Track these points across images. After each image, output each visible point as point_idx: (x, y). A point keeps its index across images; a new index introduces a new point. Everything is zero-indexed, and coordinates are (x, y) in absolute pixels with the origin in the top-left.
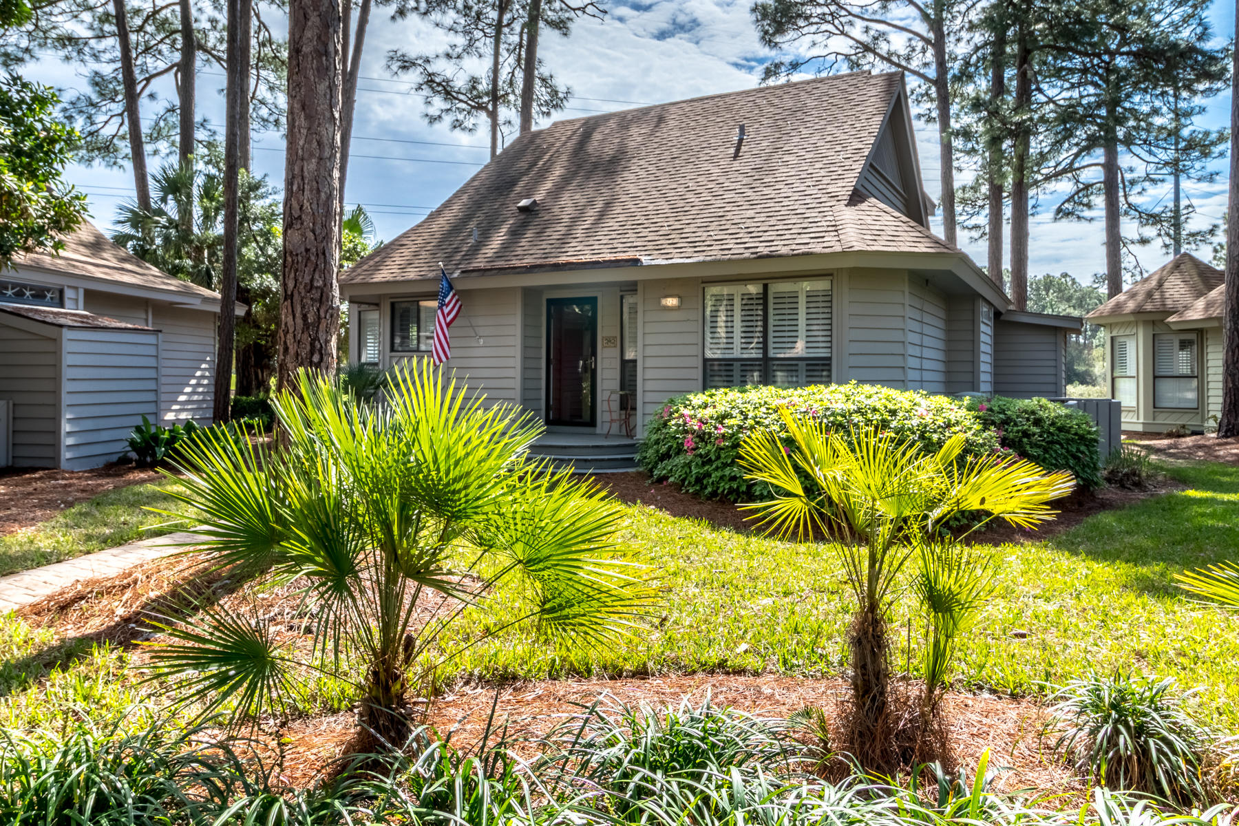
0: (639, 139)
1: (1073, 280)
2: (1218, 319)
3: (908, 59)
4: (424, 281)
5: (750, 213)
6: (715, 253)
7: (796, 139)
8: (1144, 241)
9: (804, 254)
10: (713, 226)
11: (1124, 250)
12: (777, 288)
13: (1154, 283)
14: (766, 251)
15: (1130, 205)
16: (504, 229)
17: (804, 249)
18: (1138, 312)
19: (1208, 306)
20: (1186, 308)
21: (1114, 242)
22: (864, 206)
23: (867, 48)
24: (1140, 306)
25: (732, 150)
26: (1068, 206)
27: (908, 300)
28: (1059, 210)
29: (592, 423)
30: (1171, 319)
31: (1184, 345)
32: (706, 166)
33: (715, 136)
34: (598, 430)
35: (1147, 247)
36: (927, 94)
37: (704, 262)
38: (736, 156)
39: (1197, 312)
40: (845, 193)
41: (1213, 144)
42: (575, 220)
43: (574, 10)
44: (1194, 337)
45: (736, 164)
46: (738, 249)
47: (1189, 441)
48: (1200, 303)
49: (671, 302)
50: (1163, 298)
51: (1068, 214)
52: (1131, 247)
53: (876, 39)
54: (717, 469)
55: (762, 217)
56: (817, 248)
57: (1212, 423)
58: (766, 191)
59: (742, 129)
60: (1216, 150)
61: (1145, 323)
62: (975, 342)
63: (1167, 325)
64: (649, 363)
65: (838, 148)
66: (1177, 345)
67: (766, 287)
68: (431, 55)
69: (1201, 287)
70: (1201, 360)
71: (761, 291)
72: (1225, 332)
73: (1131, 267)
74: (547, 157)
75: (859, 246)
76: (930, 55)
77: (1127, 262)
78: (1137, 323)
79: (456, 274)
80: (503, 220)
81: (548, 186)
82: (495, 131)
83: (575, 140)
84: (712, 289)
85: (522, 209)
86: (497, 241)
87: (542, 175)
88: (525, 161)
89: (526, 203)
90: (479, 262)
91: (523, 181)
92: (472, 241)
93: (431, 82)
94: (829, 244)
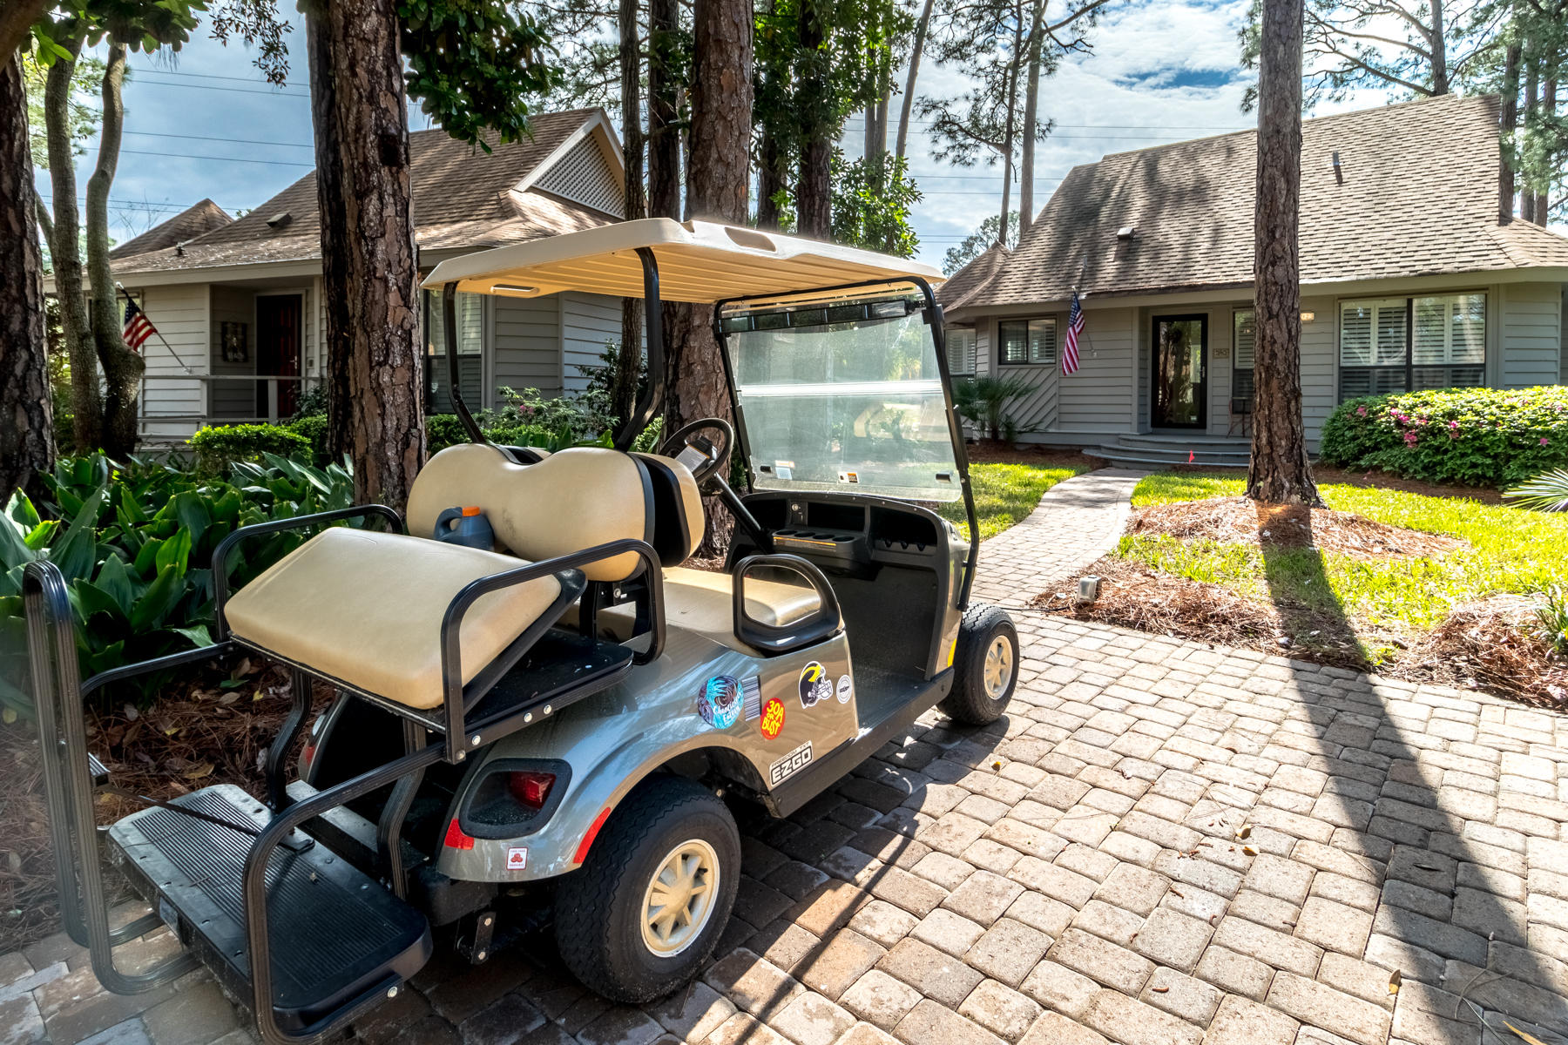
0: (1215, 169)
3: (1399, 70)
4: (1049, 303)
5: (1388, 235)
6: (1366, 272)
7: (1402, 164)
9: (1471, 271)
10: (1351, 248)
12: (1425, 302)
14: (1426, 269)
16: (1111, 255)
17: (1470, 267)
22: (1515, 225)
23: (1358, 64)
25: (1333, 177)
29: (1202, 424)
34: (1208, 432)
37: (1358, 281)
38: (1340, 181)
40: (1492, 214)
42: (1187, 247)
43: (1065, 47)
45: (1344, 189)
46: (1390, 269)
49: (1305, 316)
53: (1365, 53)
54: (1451, 458)
55: (1405, 238)
56: (1487, 266)
58: (1396, 214)
59: (1336, 156)
65: (1460, 171)
67: (1410, 302)
68: (949, 97)
71: (1405, 305)
74: (1117, 189)
75: (1534, 263)
76: (1425, 66)
79: (1083, 296)
80: (1106, 249)
81: (1136, 215)
82: (1009, 163)
83: (1140, 172)
84: (1346, 306)
85: (1122, 238)
86: (1110, 266)
87: (1123, 206)
88: (1095, 193)
89: (1122, 231)
90: (1102, 285)
91: (1105, 212)
92: (1081, 266)
93: (945, 123)
94: (1493, 262)
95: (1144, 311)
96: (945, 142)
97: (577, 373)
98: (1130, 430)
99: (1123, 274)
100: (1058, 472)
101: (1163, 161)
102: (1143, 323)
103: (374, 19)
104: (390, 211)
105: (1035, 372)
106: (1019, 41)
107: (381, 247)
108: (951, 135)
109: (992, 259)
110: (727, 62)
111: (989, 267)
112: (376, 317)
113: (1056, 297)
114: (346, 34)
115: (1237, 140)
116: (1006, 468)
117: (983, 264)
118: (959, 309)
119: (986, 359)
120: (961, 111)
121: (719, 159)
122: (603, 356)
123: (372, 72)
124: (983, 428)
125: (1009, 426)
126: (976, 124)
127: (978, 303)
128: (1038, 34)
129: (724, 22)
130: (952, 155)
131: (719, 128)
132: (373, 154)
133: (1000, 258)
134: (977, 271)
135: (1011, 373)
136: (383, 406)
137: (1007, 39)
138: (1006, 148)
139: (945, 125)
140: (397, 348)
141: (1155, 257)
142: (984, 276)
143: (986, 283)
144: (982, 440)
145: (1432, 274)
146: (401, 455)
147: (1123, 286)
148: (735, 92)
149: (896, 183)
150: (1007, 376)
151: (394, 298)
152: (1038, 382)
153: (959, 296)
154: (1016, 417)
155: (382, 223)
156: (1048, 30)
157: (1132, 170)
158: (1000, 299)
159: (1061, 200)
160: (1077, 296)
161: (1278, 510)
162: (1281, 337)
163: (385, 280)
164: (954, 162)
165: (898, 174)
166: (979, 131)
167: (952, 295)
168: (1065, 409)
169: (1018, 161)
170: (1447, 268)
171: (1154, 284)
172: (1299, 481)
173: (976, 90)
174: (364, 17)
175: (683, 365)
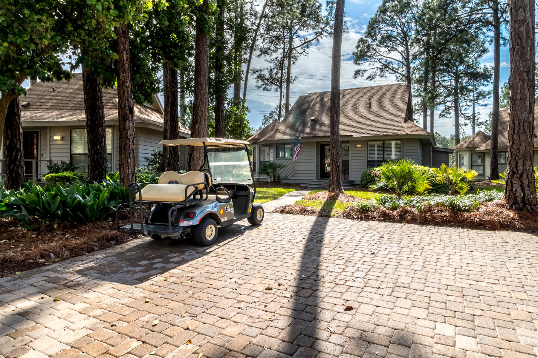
1: (439, 135)
2: (489, 150)
3: (398, 69)
4: (290, 140)
5: (379, 124)
6: (372, 134)
7: (385, 103)
8: (466, 125)
10: (370, 127)
11: (460, 127)
12: (386, 142)
13: (471, 139)
15: (462, 114)
16: (309, 125)
17: (396, 134)
18: (467, 147)
19: (486, 145)
20: (480, 146)
21: (457, 125)
22: (408, 122)
23: (386, 66)
24: (468, 145)
25: (368, 106)
26: (444, 114)
27: (419, 146)
28: (440, 115)
30: (477, 149)
31: (479, 157)
32: (362, 110)
33: (362, 101)
35: (467, 126)
36: (402, 79)
38: (370, 107)
39: (483, 148)
40: (403, 119)
41: (487, 95)
43: (300, 53)
44: (482, 155)
45: (371, 110)
46: (378, 133)
47: (482, 183)
48: (485, 145)
49: (359, 146)
50: (474, 144)
51: (443, 116)
52: (462, 127)
53: (388, 63)
56: (399, 133)
57: (487, 178)
58: (382, 118)
59: (370, 99)
60: (487, 97)
61: (469, 150)
62: (429, 156)
63: (475, 151)
64: (352, 161)
66: (478, 157)
67: (384, 142)
68: (262, 69)
69: (484, 140)
70: (483, 161)
71: (382, 143)
72: (491, 153)
73: (462, 132)
74: (312, 105)
75: (410, 133)
76: (405, 68)
77: (461, 131)
78: (467, 151)
79: (300, 138)
80: (307, 123)
81: (317, 113)
82: (281, 92)
83: (319, 99)
84: (370, 143)
85: (312, 120)
86: (308, 129)
87: (313, 110)
88: (306, 105)
89: (312, 118)
90: (305, 135)
91: (308, 111)
92: (300, 129)
93: (260, 77)
94: (402, 132)
95: (317, 143)
96: (260, 83)
97: (143, 159)
98: (314, 178)
99: (312, 131)
100: (290, 190)
101: (325, 96)
102: (317, 146)
103: (129, 83)
104: (131, 124)
105: (287, 161)
106: (284, 52)
107: (129, 132)
108: (263, 80)
109: (275, 124)
110: (203, 88)
111: (274, 127)
112: (127, 147)
113: (292, 138)
114: (122, 86)
115: (346, 91)
116: (276, 189)
117: (272, 126)
118: (263, 141)
119: (272, 156)
120: (266, 74)
121: (201, 111)
122: (152, 154)
123: (128, 94)
124: (271, 178)
125: (279, 177)
126: (271, 77)
127: (270, 139)
128: (291, 49)
129: (202, 79)
130: (263, 87)
131: (201, 103)
132: (128, 112)
133: (277, 124)
134: (270, 128)
135: (280, 161)
136: (128, 166)
137: (281, 51)
138: (280, 87)
139: (261, 77)
140: (132, 154)
141: (321, 127)
142: (272, 130)
143: (272, 133)
144: (271, 182)
145: (387, 135)
146: (132, 178)
147: (311, 135)
148: (204, 95)
149: (243, 106)
150: (279, 162)
151: (131, 143)
152: (288, 164)
153: (264, 136)
154: (281, 175)
155: (129, 126)
156: (294, 48)
157: (316, 99)
158: (276, 138)
159: (295, 107)
160: (298, 138)
161: (333, 194)
162: (335, 153)
163: (129, 139)
164: (264, 89)
165: (243, 103)
166: (272, 80)
167: (262, 136)
168: (295, 172)
169: (284, 91)
170: (391, 134)
171: (320, 135)
172: (339, 187)
173: (271, 67)
174: (127, 83)
175: (192, 158)
